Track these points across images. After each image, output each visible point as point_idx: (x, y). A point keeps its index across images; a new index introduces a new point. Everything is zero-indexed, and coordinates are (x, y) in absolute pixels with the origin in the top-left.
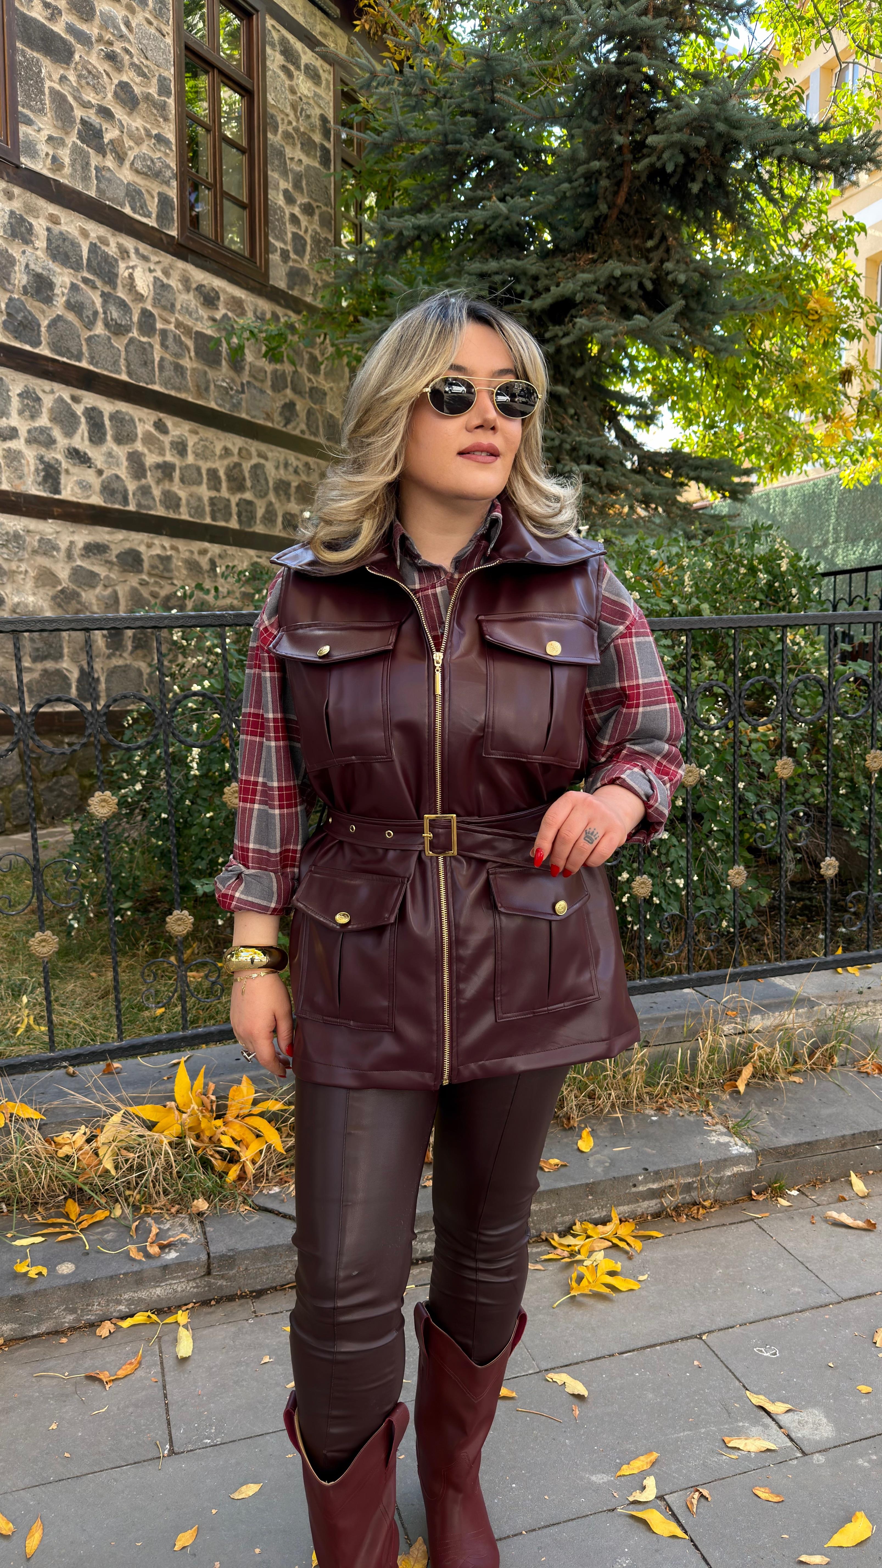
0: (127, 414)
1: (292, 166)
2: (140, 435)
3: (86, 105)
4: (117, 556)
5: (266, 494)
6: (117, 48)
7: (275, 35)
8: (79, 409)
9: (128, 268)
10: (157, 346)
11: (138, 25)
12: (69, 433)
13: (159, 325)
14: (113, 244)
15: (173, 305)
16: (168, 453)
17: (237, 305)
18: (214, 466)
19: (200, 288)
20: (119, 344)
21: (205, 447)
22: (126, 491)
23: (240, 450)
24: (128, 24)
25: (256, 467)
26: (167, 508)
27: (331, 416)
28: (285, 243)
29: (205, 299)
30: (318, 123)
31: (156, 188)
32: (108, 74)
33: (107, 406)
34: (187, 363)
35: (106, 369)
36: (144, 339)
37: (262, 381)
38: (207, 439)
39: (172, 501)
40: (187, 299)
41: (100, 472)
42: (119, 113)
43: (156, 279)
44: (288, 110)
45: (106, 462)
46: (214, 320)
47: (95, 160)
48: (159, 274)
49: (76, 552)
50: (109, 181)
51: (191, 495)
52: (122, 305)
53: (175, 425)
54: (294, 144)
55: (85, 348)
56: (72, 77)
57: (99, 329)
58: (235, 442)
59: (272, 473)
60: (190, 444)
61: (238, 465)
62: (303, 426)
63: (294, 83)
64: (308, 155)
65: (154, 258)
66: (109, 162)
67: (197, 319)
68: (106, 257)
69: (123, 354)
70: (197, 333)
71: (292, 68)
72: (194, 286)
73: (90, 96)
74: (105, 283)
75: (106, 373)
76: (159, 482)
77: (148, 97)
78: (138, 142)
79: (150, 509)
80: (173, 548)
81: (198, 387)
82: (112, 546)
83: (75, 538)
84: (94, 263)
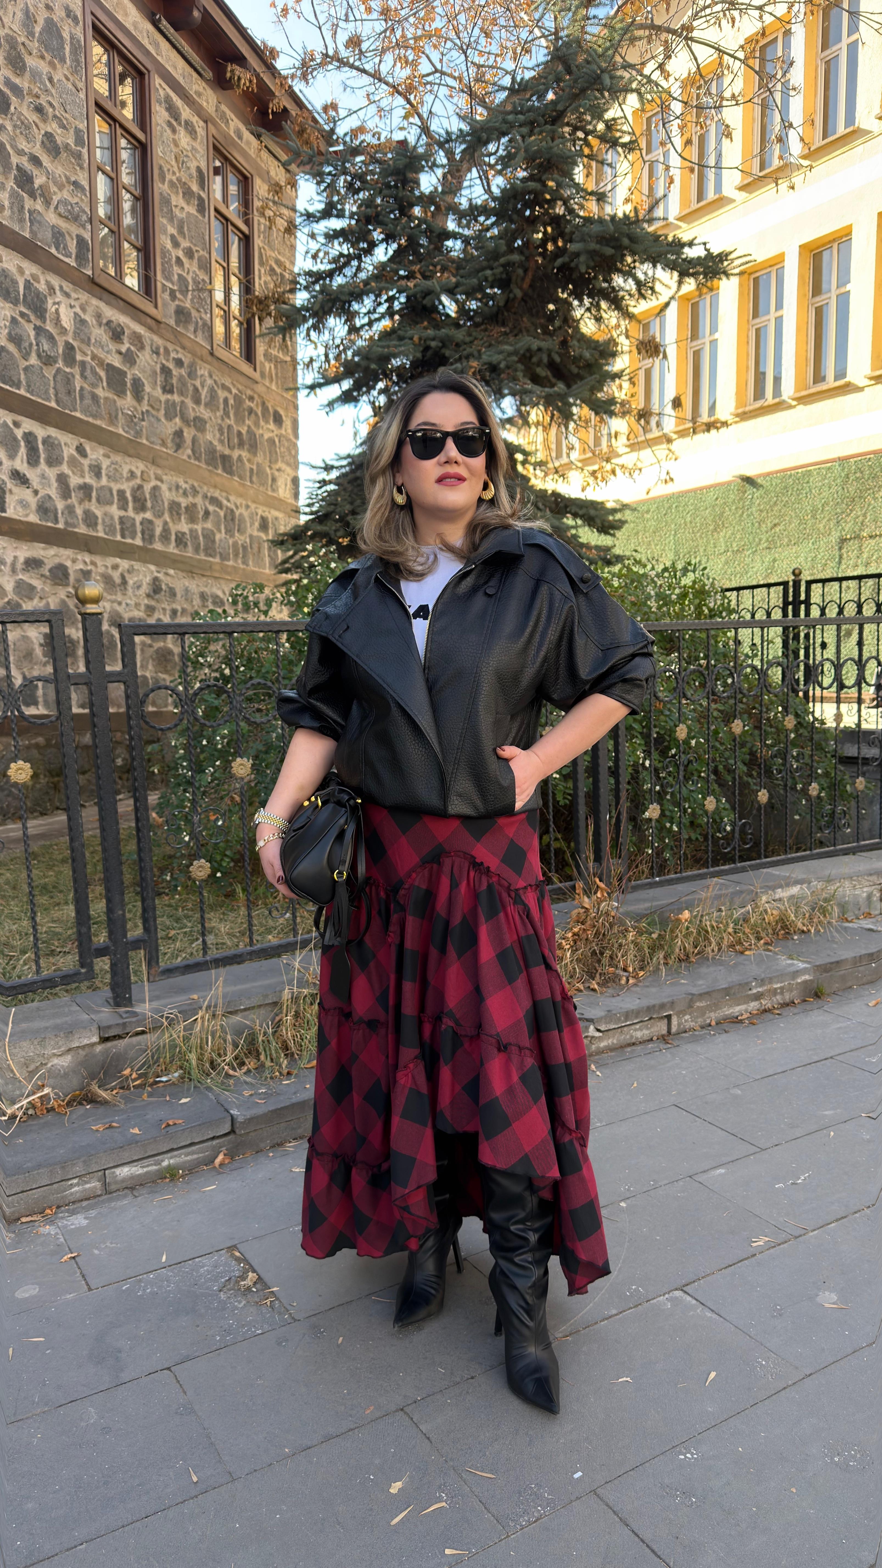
0: (56, 438)
1: (177, 212)
2: (66, 459)
3: (21, 153)
4: (50, 570)
5: (163, 514)
6: (43, 101)
7: (162, 92)
8: (19, 433)
9: (54, 304)
10: (78, 377)
11: (59, 81)
12: (12, 456)
13: (79, 357)
14: (43, 282)
15: (89, 339)
16: (87, 475)
17: (137, 339)
18: (122, 487)
19: (109, 323)
20: (49, 373)
21: (116, 469)
22: (56, 509)
23: (142, 472)
24: (51, 80)
25: (155, 488)
26: (88, 526)
27: (211, 443)
28: (173, 284)
29: (113, 334)
30: (195, 174)
31: (75, 230)
32: (37, 125)
33: (41, 432)
34: (100, 392)
35: (40, 397)
36: (68, 370)
37: (158, 410)
38: (116, 463)
39: (90, 520)
40: (99, 333)
41: (36, 492)
42: (45, 159)
43: (75, 313)
44: (173, 163)
45: (41, 483)
46: (120, 353)
47: (28, 203)
48: (78, 310)
49: (19, 566)
50: (40, 223)
51: (105, 514)
52: (51, 338)
53: (92, 449)
54: (177, 193)
55: (22, 377)
56: (9, 128)
57: (33, 360)
58: (138, 467)
59: (167, 495)
60: (104, 467)
61: (140, 487)
62: (189, 452)
63: (176, 137)
64: (188, 203)
65: (74, 295)
66: (39, 206)
67: (108, 352)
68: (38, 294)
69: (52, 383)
70: (108, 364)
71: (174, 123)
72: (104, 321)
73: (23, 145)
74: (37, 317)
75: (40, 400)
76: (81, 502)
77: (67, 146)
78: (61, 187)
79: (75, 527)
80: (93, 563)
81: (110, 414)
82: (46, 561)
83: (18, 553)
84: (29, 298)
